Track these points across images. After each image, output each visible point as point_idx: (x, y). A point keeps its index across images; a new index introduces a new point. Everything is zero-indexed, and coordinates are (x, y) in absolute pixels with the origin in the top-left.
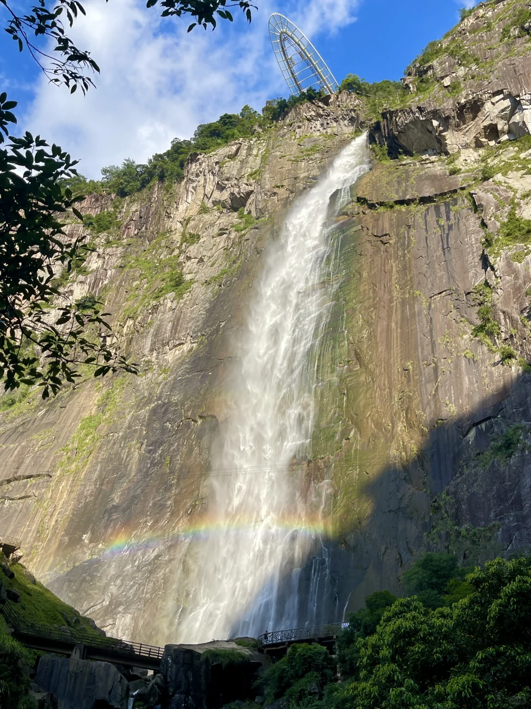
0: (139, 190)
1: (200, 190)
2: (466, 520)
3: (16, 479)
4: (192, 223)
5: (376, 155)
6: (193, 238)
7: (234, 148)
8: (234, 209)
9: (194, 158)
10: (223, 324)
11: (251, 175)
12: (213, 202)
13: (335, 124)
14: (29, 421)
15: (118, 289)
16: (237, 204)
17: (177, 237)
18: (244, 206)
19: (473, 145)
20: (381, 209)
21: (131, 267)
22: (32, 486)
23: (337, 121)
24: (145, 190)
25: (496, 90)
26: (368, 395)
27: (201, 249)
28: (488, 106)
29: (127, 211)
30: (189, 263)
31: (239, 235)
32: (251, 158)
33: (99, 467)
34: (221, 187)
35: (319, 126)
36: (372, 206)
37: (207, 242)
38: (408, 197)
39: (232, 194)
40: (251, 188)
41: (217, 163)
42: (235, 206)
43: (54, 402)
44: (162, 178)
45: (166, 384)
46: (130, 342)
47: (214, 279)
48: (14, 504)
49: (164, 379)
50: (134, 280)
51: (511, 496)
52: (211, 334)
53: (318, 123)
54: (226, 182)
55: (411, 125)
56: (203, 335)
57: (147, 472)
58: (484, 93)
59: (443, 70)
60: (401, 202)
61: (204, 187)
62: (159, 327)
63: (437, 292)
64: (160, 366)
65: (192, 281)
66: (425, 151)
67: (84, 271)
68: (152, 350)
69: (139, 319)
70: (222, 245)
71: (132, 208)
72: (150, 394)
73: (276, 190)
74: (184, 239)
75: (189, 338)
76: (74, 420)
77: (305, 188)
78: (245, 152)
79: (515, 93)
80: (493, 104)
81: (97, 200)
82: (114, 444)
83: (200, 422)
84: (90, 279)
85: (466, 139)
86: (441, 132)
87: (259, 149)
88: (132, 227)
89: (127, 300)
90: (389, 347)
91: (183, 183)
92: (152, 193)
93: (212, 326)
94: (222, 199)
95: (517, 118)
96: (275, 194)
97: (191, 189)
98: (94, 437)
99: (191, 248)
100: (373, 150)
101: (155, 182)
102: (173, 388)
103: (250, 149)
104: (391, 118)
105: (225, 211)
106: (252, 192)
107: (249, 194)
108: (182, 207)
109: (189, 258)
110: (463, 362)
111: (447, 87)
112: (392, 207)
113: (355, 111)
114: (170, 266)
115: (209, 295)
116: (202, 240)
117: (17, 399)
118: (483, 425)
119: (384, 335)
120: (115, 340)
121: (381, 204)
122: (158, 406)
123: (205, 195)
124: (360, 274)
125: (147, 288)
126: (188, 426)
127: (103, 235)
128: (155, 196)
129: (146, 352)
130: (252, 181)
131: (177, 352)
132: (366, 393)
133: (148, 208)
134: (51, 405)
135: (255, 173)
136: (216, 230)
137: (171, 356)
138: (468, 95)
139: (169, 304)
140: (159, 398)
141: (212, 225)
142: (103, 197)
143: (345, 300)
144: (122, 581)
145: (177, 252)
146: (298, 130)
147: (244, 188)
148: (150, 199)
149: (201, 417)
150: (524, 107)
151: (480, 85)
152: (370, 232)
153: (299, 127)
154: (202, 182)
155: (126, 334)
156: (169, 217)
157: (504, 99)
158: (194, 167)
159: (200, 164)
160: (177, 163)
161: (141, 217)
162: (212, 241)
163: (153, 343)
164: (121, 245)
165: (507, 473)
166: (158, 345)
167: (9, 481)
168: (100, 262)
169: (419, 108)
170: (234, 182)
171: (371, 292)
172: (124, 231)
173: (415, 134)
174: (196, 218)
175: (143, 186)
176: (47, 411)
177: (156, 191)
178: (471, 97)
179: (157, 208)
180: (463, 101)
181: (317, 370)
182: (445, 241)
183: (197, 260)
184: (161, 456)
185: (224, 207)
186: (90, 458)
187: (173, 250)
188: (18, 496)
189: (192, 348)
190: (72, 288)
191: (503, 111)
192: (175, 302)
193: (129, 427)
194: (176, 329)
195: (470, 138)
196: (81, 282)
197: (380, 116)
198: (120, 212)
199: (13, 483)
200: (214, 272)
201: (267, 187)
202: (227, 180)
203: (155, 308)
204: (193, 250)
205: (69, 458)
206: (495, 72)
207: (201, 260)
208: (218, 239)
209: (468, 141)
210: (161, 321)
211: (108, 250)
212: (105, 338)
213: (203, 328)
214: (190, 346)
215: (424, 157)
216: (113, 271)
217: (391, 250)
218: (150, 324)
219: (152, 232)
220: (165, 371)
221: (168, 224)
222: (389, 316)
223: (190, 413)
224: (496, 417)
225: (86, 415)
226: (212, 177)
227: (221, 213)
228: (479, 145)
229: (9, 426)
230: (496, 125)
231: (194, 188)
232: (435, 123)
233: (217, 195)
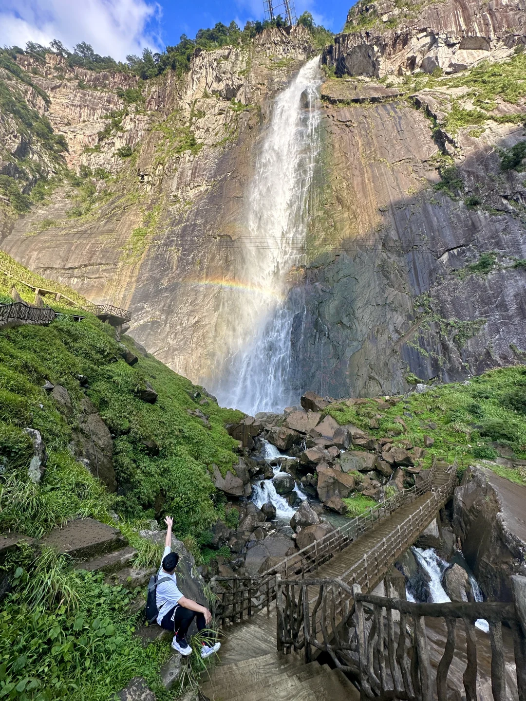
0: (156, 76)
1: (203, 80)
2: (452, 315)
3: (90, 265)
4: (198, 104)
5: (326, 73)
6: (201, 114)
7: (227, 52)
8: (227, 99)
9: (197, 54)
10: (230, 174)
11: (241, 72)
12: (212, 91)
13: (293, 51)
14: (95, 227)
15: (148, 143)
16: (230, 94)
17: (187, 114)
18: (235, 97)
19: (396, 73)
20: (340, 105)
21: (156, 130)
22: (103, 271)
23: (294, 49)
24: (161, 77)
25: (422, 27)
26: (353, 226)
27: (207, 123)
28: (414, 40)
29: (149, 90)
30: (198, 132)
31: (235, 114)
32: (238, 62)
33: (150, 262)
34: (218, 80)
35: (282, 50)
36: (333, 102)
37: (210, 119)
38: (361, 97)
39: (227, 85)
40: (242, 82)
41: (215, 60)
42: (228, 96)
43: (111, 216)
44: (174, 68)
45: (191, 212)
46: (161, 181)
47: (220, 144)
48: (92, 282)
49: (189, 208)
50: (159, 139)
51: (495, 301)
52: (221, 180)
53: (281, 48)
54: (223, 75)
55: (357, 49)
56: (215, 181)
57: (184, 268)
58: (414, 29)
59: (382, 9)
60: (356, 101)
61: (206, 78)
62: (182, 174)
63: (398, 160)
64: (185, 200)
65: (202, 144)
66: (361, 74)
67: (121, 129)
68: (178, 189)
69: (167, 165)
70: (221, 122)
71: (152, 89)
72: (180, 217)
73: (259, 86)
74: (193, 114)
75: (205, 182)
76: (128, 230)
77: (278, 89)
78: (234, 57)
79: (436, 32)
80: (418, 39)
81: (125, 79)
82: (159, 248)
83: (218, 239)
84: (126, 135)
85: (392, 67)
86: (378, 57)
87: (243, 57)
88: (153, 103)
89: (157, 151)
90: (365, 195)
91: (190, 74)
92: (166, 80)
93: (221, 175)
94: (220, 89)
95: (431, 54)
96: (258, 88)
97: (195, 79)
98: (143, 242)
99: (200, 120)
100: (324, 69)
101: (168, 70)
102: (196, 215)
103: (237, 55)
104: (344, 41)
105: (221, 98)
106: (242, 85)
107: (240, 86)
108: (189, 92)
109: (198, 128)
110: (430, 208)
111: (385, 22)
112: (348, 104)
113: (307, 42)
114: (185, 133)
115: (217, 154)
116: (206, 117)
117: (83, 212)
118: (455, 251)
119: (360, 186)
120: (150, 179)
121: (341, 101)
122: (186, 226)
123: (207, 84)
124: (333, 145)
125: (169, 146)
126: (210, 241)
127: (133, 105)
128: (169, 81)
129: (174, 189)
130: (242, 77)
131: (196, 191)
132: (350, 225)
133: (164, 91)
134: (109, 218)
135: (244, 71)
136: (217, 111)
137: (192, 194)
138: (403, 28)
139: (188, 158)
140: (187, 221)
141: (214, 106)
142: (130, 78)
143: (323, 162)
144: (176, 335)
145: (188, 124)
146: (268, 51)
147: (236, 82)
148: (165, 84)
149: (219, 235)
150: (439, 45)
151: (412, 22)
152: (335, 119)
153: (269, 49)
154: (204, 74)
155: (159, 176)
156: (181, 98)
157: (426, 36)
158: (198, 61)
159: (203, 59)
160: (185, 57)
161: (159, 97)
162: (214, 118)
163: (179, 184)
164: (147, 114)
165: (487, 284)
166: (182, 185)
167: (86, 266)
168: (133, 125)
169: (367, 33)
170: (229, 76)
171: (343, 157)
172: (148, 106)
173: (359, 57)
174: (201, 100)
175: (160, 73)
176: (107, 222)
177: (170, 77)
178: (405, 30)
179: (171, 91)
180: (399, 32)
181: (309, 208)
182: (398, 126)
183: (204, 130)
184: (193, 258)
185: (221, 96)
186: (143, 256)
187: (185, 123)
188: (94, 276)
189: (208, 189)
190: (114, 141)
191: (424, 46)
192: (192, 157)
193: (168, 238)
194: (195, 175)
195: (395, 68)
196: (120, 137)
197: (333, 41)
198: (144, 91)
199: (89, 268)
200: (219, 139)
201: (253, 83)
202: (224, 73)
203: (178, 159)
204: (201, 122)
205: (127, 254)
206: (423, 13)
207: (208, 130)
208: (219, 117)
209: (394, 69)
210: (183, 168)
211: (138, 117)
212: (143, 176)
213: (215, 176)
214: (206, 188)
215: (360, 78)
216: (143, 132)
217: (356, 131)
218: (176, 169)
219: (168, 109)
220: (188, 203)
221: (180, 104)
222: (362, 175)
223: (211, 232)
224: (468, 245)
225: (136, 227)
226: (211, 71)
227: (219, 99)
228: (400, 73)
229: (80, 229)
230: (416, 57)
231: (198, 79)
232: (376, 48)
233: (215, 86)
